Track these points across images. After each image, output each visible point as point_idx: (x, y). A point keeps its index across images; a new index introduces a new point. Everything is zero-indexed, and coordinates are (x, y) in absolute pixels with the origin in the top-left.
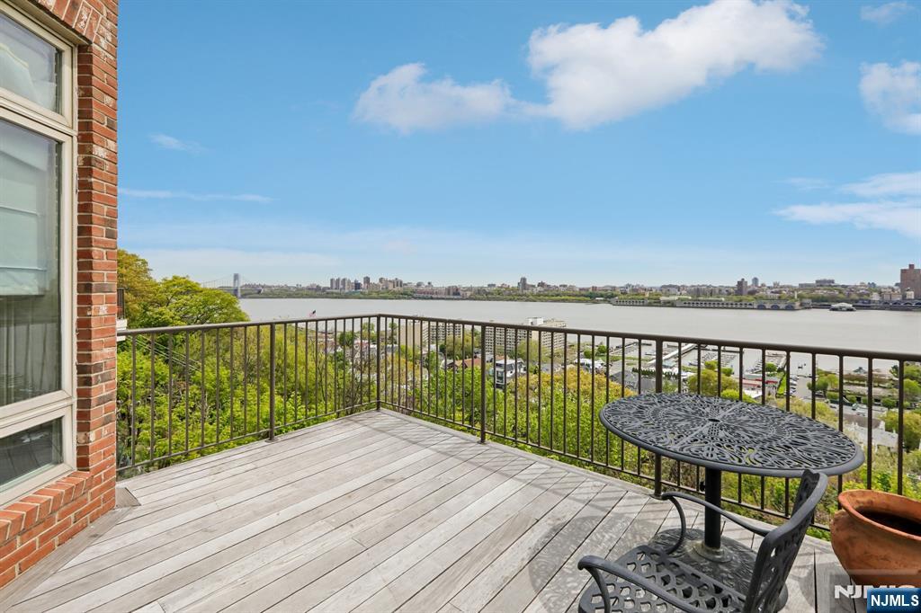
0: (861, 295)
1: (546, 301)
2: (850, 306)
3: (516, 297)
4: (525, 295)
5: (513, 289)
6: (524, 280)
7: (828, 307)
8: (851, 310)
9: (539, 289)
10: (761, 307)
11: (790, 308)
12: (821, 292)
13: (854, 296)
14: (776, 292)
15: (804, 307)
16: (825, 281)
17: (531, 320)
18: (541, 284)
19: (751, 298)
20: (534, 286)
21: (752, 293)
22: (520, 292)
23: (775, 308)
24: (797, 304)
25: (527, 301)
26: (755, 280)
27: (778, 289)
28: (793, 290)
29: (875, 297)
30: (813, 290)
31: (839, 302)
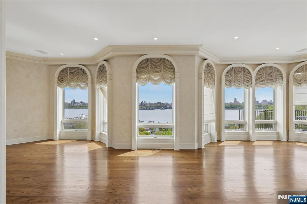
0: (166, 105)
1: (83, 108)
2: (164, 108)
3: (71, 107)
4: (75, 106)
5: (69, 104)
6: (74, 101)
7: (160, 108)
8: (164, 109)
9: (80, 104)
10: (147, 109)
11: (153, 109)
12: (158, 105)
13: (164, 106)
14: (150, 105)
15: (155, 109)
16: (159, 102)
17: (81, 115)
18: (81, 102)
19: (144, 106)
20: (78, 103)
21: (144, 105)
22: (72, 105)
23: (150, 109)
24: (154, 108)
25: (75, 108)
26: (145, 102)
27: (150, 104)
28: (153, 104)
29: (168, 106)
30: (157, 104)
31: (162, 107)
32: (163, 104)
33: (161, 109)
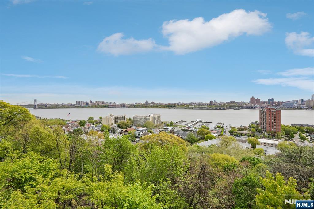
0: (241, 105)
1: (154, 108)
2: (238, 108)
3: (144, 107)
4: (147, 106)
5: (143, 104)
6: (147, 101)
7: (233, 108)
9: (152, 104)
10: (216, 109)
11: (224, 109)
12: (231, 104)
13: (239, 105)
14: (220, 105)
15: (227, 109)
16: (232, 101)
17: (149, 115)
18: (153, 103)
19: (214, 106)
20: (150, 103)
21: (214, 105)
22: (146, 105)
23: (220, 109)
24: (226, 108)
25: (148, 108)
26: (215, 101)
27: (220, 103)
28: (225, 104)
29: (244, 106)
30: (229, 104)
31: (236, 107)
32: (237, 103)
33: (235, 109)
